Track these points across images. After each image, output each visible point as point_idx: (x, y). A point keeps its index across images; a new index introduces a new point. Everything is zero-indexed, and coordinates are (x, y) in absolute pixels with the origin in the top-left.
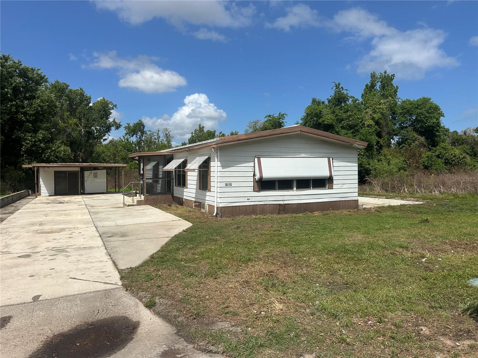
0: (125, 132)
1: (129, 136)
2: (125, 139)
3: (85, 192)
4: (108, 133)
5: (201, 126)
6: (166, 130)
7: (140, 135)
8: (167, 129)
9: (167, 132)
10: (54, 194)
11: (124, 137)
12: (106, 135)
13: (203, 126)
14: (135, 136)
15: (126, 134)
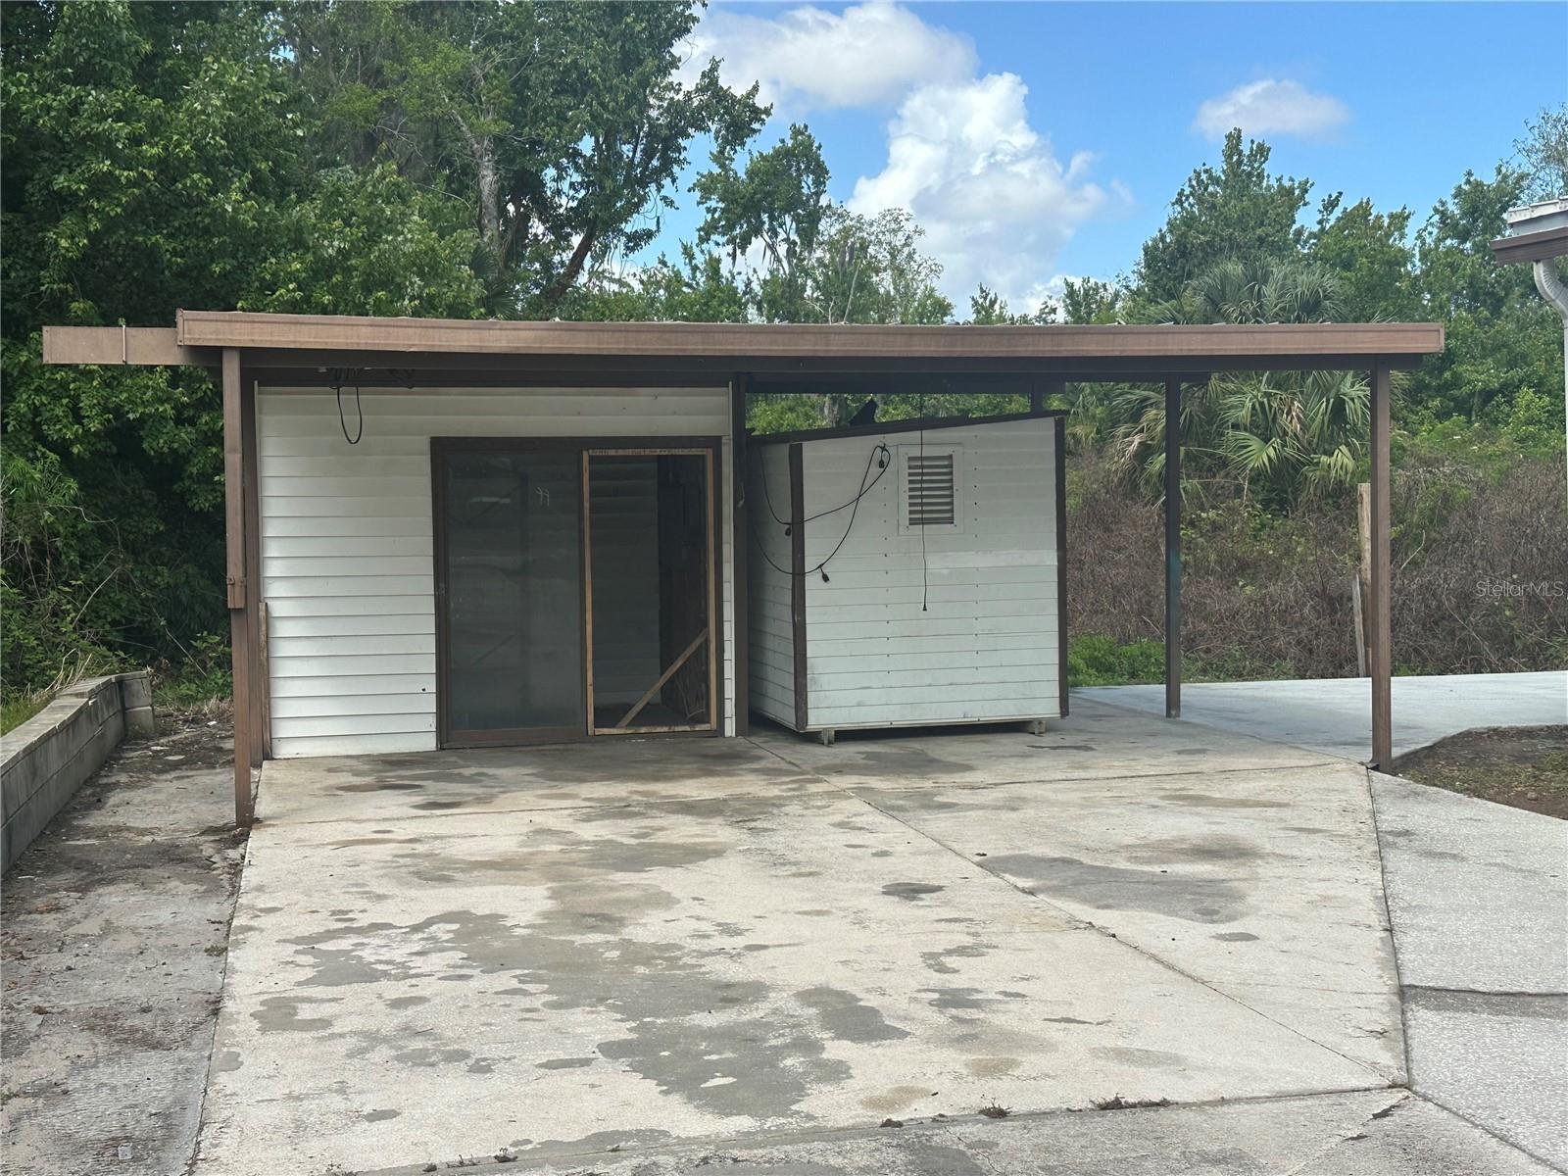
0: (702, 217)
1: (728, 242)
2: (695, 268)
3: (817, 720)
4: (660, 187)
5: (1245, 148)
6: (893, 226)
7: (794, 237)
8: (896, 220)
9: (899, 240)
10: (429, 743)
11: (688, 253)
12: (643, 199)
13: (1261, 147)
14: (757, 244)
15: (707, 232)
